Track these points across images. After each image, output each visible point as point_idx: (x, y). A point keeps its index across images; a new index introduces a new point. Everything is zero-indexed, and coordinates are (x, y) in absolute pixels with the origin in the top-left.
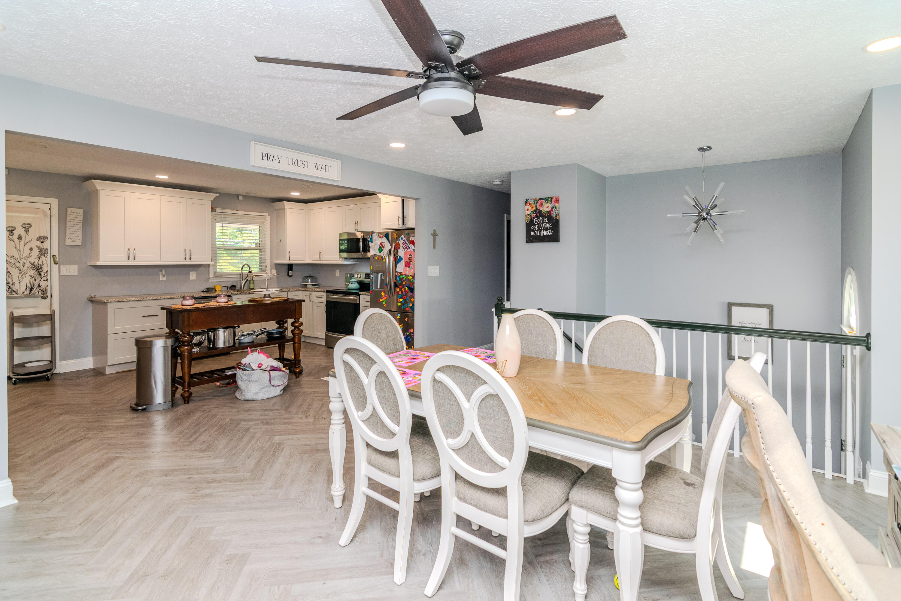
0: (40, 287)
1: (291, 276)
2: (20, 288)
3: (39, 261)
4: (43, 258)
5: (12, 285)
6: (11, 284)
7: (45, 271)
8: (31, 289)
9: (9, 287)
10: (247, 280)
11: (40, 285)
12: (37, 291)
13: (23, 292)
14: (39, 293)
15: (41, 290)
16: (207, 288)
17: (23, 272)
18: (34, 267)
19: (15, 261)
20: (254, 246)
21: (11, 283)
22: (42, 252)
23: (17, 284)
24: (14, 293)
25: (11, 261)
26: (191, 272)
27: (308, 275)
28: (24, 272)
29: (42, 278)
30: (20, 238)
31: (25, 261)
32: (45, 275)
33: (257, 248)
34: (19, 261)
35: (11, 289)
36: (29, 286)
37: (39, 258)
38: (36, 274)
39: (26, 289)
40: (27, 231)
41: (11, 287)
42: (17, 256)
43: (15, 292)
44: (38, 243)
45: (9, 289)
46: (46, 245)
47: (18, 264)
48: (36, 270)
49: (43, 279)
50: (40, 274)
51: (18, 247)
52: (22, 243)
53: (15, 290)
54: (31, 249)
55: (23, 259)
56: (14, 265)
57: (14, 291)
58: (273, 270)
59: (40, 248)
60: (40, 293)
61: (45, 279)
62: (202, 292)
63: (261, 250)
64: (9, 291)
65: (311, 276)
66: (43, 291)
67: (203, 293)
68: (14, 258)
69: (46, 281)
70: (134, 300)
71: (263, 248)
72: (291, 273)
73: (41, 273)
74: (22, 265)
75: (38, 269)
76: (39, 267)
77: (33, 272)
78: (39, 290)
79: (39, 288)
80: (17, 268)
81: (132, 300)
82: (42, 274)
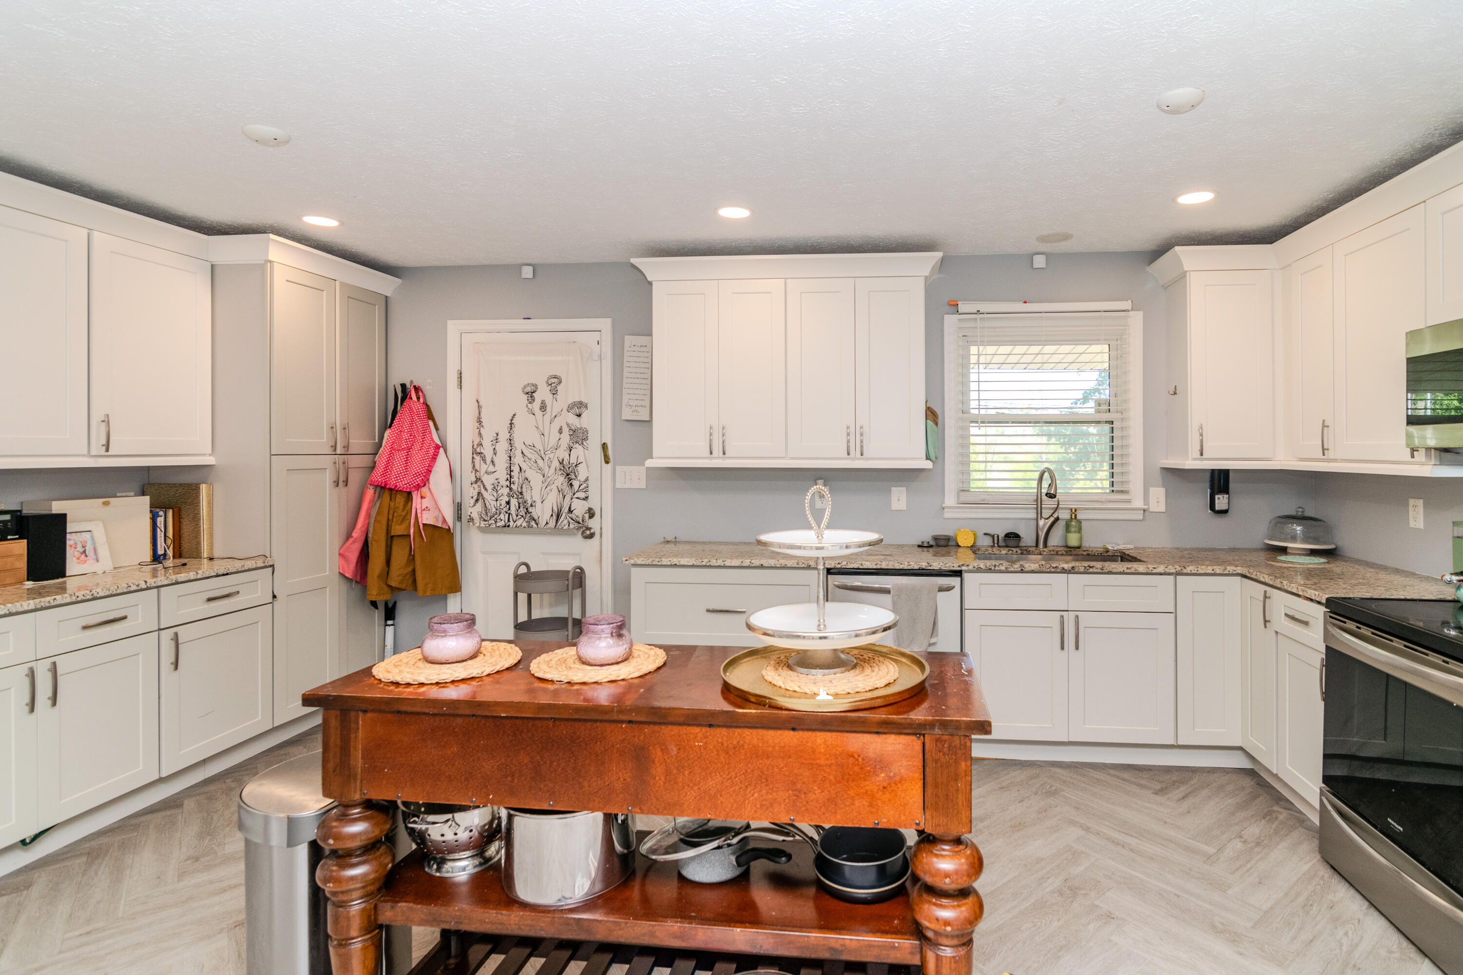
0: (572, 512)
1: (1225, 512)
2: (543, 511)
3: (570, 455)
4: (578, 450)
5: (531, 506)
6: (529, 505)
7: (582, 477)
8: (558, 516)
9: (527, 509)
10: (1057, 519)
11: (572, 509)
12: (566, 522)
13: (547, 523)
14: (569, 526)
15: (572, 519)
16: (936, 538)
17: (549, 480)
18: (562, 468)
19: (537, 455)
20: (1088, 409)
21: (529, 502)
22: (579, 436)
23: (538, 504)
24: (533, 523)
25: (530, 456)
26: (893, 489)
27: (1293, 513)
28: (550, 478)
29: (574, 494)
30: (543, 407)
31: (551, 456)
32: (581, 488)
33: (1099, 417)
34: (543, 455)
35: (529, 515)
36: (556, 509)
37: (571, 450)
38: (566, 484)
39: (552, 515)
40: (554, 393)
41: (530, 509)
42: (539, 446)
43: (535, 521)
44: (572, 419)
45: (526, 514)
46: (585, 422)
47: (540, 462)
48: (565, 475)
49: (576, 496)
50: (571, 485)
51: (541, 427)
52: (548, 417)
53: (536, 518)
54: (561, 431)
55: (549, 452)
56: (535, 465)
57: (534, 519)
58: (1152, 490)
59: (573, 428)
60: (572, 526)
61: (582, 495)
62: (919, 546)
63: (1112, 423)
64: (526, 520)
65: (1307, 514)
66: (579, 523)
67: (920, 549)
68: (535, 449)
69: (584, 499)
70: (686, 563)
71: (1119, 415)
72: (1221, 501)
73: (573, 483)
74: (546, 464)
75: (569, 473)
76: (570, 469)
77: (561, 480)
78: (570, 520)
79: (570, 515)
80: (538, 471)
81: (682, 563)
82: (576, 484)
